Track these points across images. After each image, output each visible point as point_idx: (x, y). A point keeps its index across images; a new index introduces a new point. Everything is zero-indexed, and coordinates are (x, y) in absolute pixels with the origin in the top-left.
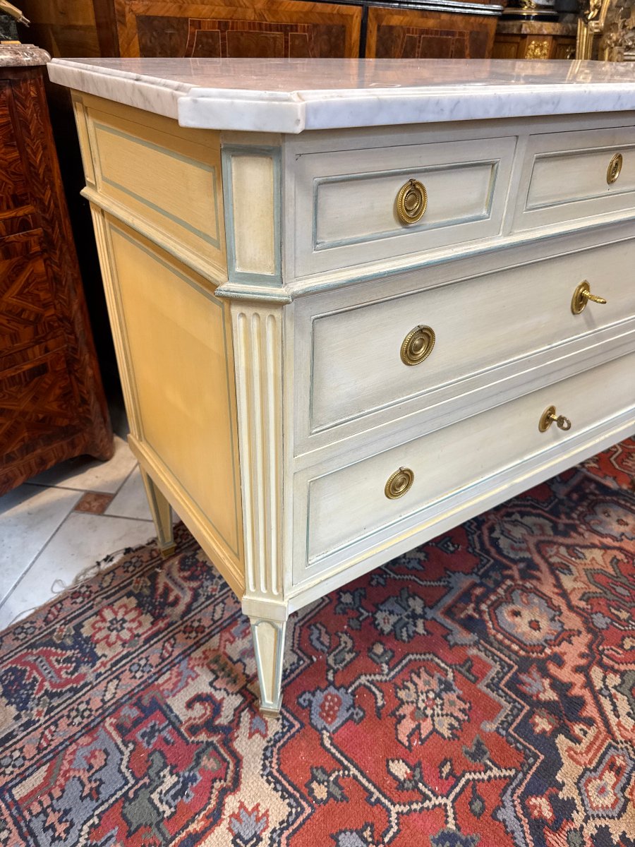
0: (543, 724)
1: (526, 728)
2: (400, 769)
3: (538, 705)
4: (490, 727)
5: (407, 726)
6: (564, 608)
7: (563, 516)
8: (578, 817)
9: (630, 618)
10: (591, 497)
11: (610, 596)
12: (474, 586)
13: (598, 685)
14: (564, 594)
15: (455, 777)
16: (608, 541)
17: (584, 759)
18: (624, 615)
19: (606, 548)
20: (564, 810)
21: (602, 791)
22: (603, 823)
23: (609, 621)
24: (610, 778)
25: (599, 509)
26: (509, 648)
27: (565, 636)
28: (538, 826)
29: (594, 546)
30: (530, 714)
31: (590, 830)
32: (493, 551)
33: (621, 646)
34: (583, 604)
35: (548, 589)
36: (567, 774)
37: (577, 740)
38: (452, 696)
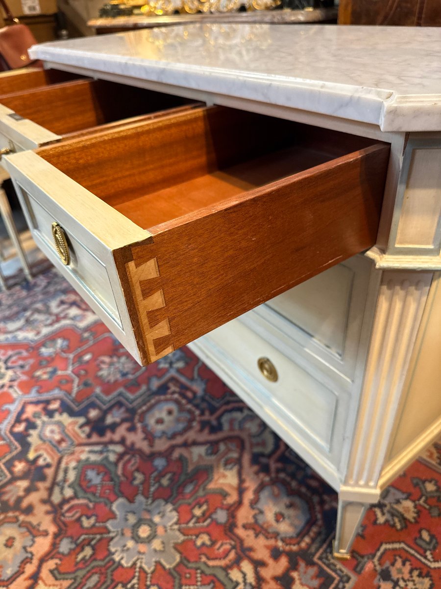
0: (93, 414)
1: (93, 405)
2: (87, 357)
3: (105, 413)
4: (98, 390)
5: (107, 359)
6: (174, 442)
7: (279, 465)
8: (45, 418)
9: (161, 485)
10: (316, 499)
11: (183, 478)
12: (194, 393)
13: (111, 447)
14: (186, 445)
15: (78, 375)
16: (249, 496)
17: (70, 428)
18: (165, 481)
19: (241, 491)
20: (50, 414)
21: (52, 432)
22: (39, 428)
23: (160, 468)
24: (57, 437)
25: (297, 501)
26: (145, 404)
27: (150, 437)
28: (48, 402)
29: (241, 481)
30: (100, 408)
31: (39, 422)
32: (230, 407)
33: (137, 470)
34: (176, 454)
35: (191, 435)
36: (65, 419)
37: (81, 427)
38: (118, 376)
